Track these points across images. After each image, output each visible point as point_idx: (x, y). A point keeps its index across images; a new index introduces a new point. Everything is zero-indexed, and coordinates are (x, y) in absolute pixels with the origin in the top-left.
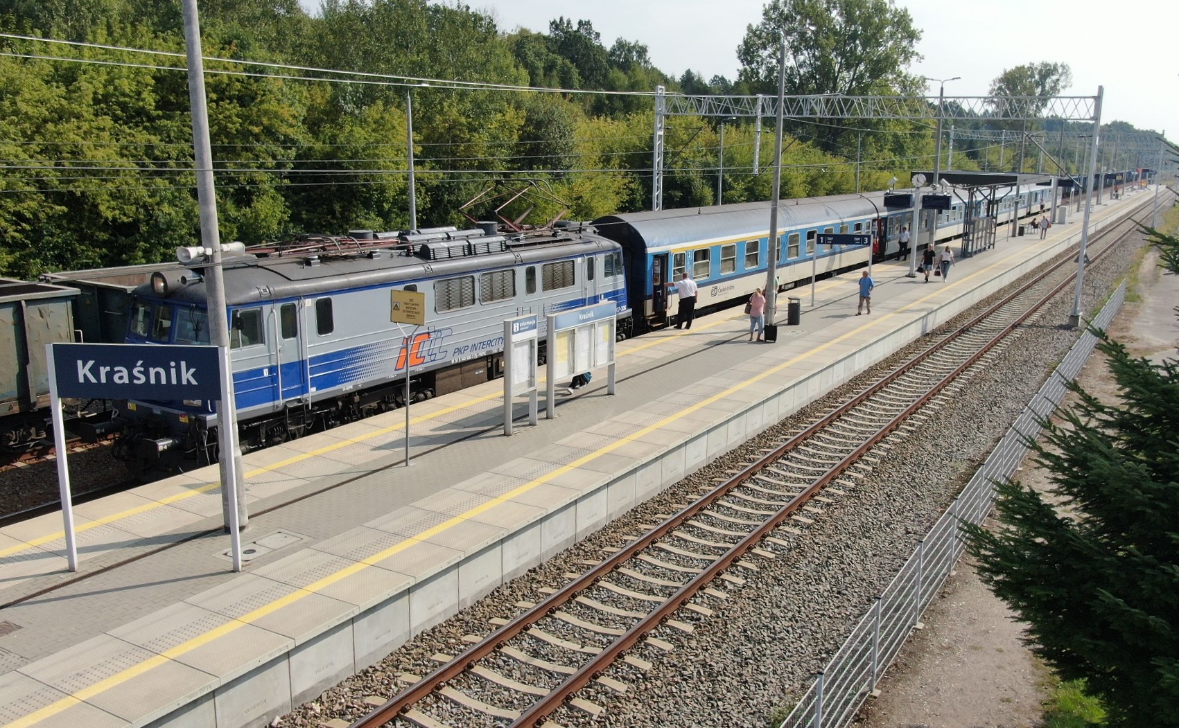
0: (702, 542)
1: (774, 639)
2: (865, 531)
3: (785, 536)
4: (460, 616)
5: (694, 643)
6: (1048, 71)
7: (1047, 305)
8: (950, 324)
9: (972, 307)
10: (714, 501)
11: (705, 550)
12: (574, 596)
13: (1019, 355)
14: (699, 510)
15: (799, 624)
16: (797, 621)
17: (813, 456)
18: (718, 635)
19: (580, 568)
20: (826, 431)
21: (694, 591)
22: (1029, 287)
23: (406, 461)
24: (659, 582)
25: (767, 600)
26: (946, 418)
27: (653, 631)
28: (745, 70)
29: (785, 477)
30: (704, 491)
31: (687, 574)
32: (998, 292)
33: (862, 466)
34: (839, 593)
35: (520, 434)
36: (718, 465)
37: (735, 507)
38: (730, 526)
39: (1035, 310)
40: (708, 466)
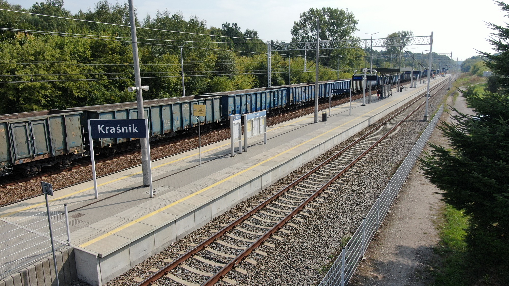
0: (306, 189)
1: (338, 218)
2: (363, 185)
3: (335, 187)
4: (227, 213)
5: (310, 219)
6: (405, 35)
7: (415, 114)
8: (380, 121)
9: (387, 115)
10: (307, 176)
11: (307, 192)
12: (265, 206)
13: (408, 130)
14: (303, 179)
15: (345, 214)
16: (344, 213)
17: (339, 162)
18: (318, 216)
19: (265, 198)
20: (342, 155)
21: (307, 203)
22: (406, 108)
23: (200, 165)
24: (293, 201)
25: (333, 206)
26: (385, 150)
27: (295, 216)
28: (294, 38)
29: (331, 169)
30: (303, 174)
31: (303, 199)
32: (396, 110)
33: (357, 165)
34: (357, 204)
35: (237, 156)
36: (306, 166)
37: (315, 179)
38: (315, 184)
39: (410, 115)
40: (303, 167)
